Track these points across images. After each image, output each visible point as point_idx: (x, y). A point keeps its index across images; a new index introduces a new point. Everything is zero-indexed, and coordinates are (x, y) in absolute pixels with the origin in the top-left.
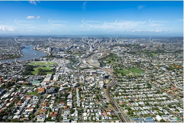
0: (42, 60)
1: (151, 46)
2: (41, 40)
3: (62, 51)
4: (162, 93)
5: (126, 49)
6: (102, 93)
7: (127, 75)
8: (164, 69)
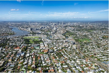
1: (87, 26)
3: (38, 30)
5: (74, 28)
6: (77, 51)
7: (84, 42)
8: (101, 38)
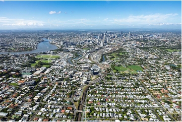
0: (49, 53)
1: (172, 41)
2: (62, 34)
3: (74, 45)
4: (145, 95)
5: (140, 44)
6: (80, 89)
7: (121, 72)
